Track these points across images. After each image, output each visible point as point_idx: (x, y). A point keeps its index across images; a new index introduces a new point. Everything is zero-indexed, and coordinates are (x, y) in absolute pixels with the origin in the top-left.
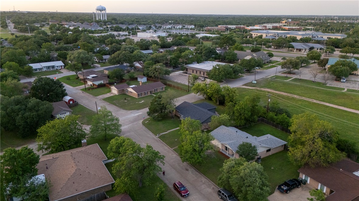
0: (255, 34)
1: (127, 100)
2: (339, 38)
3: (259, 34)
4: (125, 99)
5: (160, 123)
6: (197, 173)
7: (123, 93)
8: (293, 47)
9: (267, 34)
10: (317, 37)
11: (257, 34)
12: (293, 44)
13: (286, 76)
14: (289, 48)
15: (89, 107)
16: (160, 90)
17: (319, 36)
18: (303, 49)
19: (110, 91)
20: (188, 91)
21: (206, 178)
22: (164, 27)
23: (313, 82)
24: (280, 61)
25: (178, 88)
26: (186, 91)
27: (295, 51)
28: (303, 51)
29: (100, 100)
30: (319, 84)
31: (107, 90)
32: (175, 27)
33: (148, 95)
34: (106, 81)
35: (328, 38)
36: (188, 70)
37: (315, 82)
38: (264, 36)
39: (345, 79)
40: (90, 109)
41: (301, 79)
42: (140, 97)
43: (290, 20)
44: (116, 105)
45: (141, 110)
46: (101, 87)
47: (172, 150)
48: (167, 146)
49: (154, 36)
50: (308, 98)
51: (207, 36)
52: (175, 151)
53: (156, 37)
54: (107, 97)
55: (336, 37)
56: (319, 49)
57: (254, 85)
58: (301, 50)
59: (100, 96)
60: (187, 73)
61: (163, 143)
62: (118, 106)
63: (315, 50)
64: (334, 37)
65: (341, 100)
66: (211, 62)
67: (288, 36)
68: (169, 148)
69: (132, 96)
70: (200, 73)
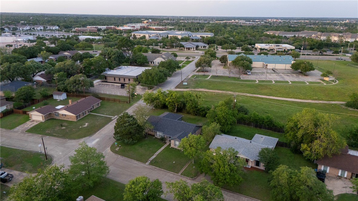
0: (138, 34)
1: (64, 126)
2: (209, 36)
3: (142, 35)
4: (62, 126)
5: (137, 147)
6: (232, 194)
7: (51, 118)
8: (183, 47)
9: (150, 35)
10: (192, 36)
11: (139, 34)
12: (183, 43)
13: (204, 74)
14: (180, 47)
15: (13, 146)
16: (97, 107)
17: (194, 35)
18: (191, 48)
19: (28, 118)
20: (129, 103)
21: (246, 197)
22: (21, 29)
23: (229, 77)
24: (184, 61)
25: (114, 100)
26: (127, 102)
27: (185, 50)
28: (192, 50)
29: (22, 132)
30: (234, 78)
31: (22, 117)
32: (35, 29)
33: (86, 115)
34: (10, 106)
35: (201, 36)
36: (108, 78)
37: (230, 77)
38: (147, 36)
39: (250, 72)
40: (21, 149)
41: (217, 76)
42: (79, 119)
43: (150, 20)
44: (55, 136)
45: (94, 136)
46: (8, 115)
47: (180, 176)
48: (169, 172)
49: (19, 40)
50: (241, 92)
51: (90, 38)
52: (184, 175)
53: (22, 41)
54: (30, 127)
55: (207, 36)
56: (203, 47)
57: (186, 87)
58: (190, 49)
59: (17, 128)
60: (107, 82)
61: (161, 170)
62: (58, 137)
63: (200, 48)
64: (205, 36)
65: (265, 91)
66: (126, 67)
67: (169, 36)
68: (174, 174)
69: (66, 120)
70: (124, 80)
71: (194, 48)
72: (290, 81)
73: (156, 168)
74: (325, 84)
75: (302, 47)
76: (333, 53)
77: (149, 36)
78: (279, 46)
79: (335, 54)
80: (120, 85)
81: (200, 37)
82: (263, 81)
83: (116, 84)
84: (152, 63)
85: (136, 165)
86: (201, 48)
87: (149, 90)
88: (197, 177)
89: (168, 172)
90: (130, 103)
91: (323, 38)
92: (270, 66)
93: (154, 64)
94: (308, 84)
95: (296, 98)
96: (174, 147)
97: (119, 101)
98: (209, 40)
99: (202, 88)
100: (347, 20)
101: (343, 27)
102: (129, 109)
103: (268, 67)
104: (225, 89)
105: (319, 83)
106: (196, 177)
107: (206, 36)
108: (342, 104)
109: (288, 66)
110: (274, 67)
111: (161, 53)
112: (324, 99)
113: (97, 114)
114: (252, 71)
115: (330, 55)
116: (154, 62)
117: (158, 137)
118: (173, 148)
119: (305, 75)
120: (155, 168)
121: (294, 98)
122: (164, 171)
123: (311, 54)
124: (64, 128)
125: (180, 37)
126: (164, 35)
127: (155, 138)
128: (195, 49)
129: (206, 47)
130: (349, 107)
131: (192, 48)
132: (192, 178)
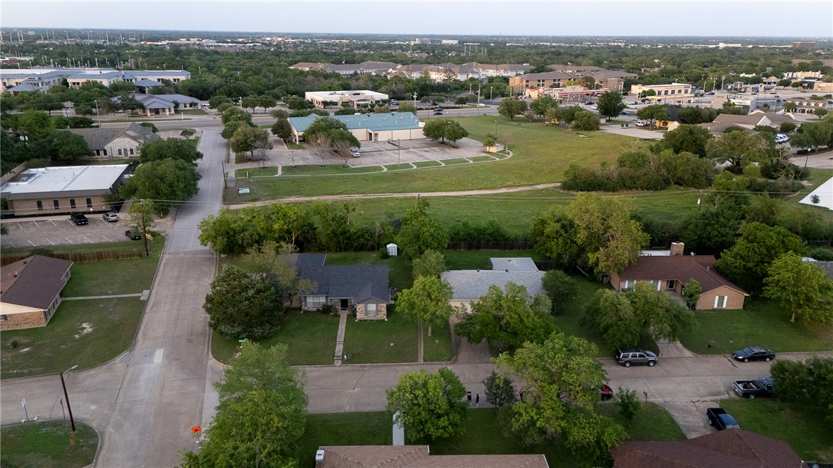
1: (25, 345)
4: (15, 345)
8: (141, 107)
9: (6, 81)
13: (260, 166)
16: (68, 279)
17: (139, 78)
18: (164, 109)
20: (146, 255)
23: (322, 166)
25: (100, 257)
26: (140, 255)
27: (148, 114)
30: (335, 168)
33: (58, 306)
35: (159, 80)
36: (15, 205)
37: (325, 166)
39: (357, 152)
41: (296, 166)
42: (49, 318)
45: (138, 347)
47: (424, 364)
48: (399, 365)
52: (432, 360)
55: (175, 77)
56: (188, 105)
58: (161, 111)
60: (12, 216)
61: (376, 366)
62: (31, 374)
63: (181, 107)
64: (171, 78)
65: (418, 184)
66: (43, 169)
67: (69, 80)
68: (411, 365)
69: (9, 329)
70: (73, 202)
71: (170, 109)
72: (441, 161)
73: (365, 366)
74: (498, 159)
75: (414, 95)
76: (456, 103)
77: (5, 84)
78: (359, 94)
79: (461, 105)
80: (69, 217)
81: (157, 81)
82: (395, 167)
83: (50, 219)
84: (102, 153)
85: (316, 374)
86: (185, 107)
87: (161, 218)
88: (457, 357)
89: (395, 365)
90: (148, 255)
91: (416, 75)
92: (383, 136)
93: (105, 154)
94: (471, 162)
95: (481, 189)
96: (366, 318)
97: (116, 257)
98: (192, 87)
99: (289, 195)
100: (417, 39)
101: (417, 53)
102: (161, 269)
103: (380, 139)
104: (344, 191)
105: (487, 158)
106: (455, 358)
107: (175, 80)
108: (556, 187)
109: (418, 133)
110: (390, 137)
111: (98, 127)
112: (522, 183)
113: (86, 298)
114: (362, 149)
115: (451, 108)
116: (105, 151)
117: (311, 309)
118: (366, 321)
119: (454, 147)
120: (361, 366)
121: (476, 189)
122: (388, 366)
123: (424, 107)
124: (27, 349)
125: (106, 83)
126: (51, 80)
127: (305, 312)
128: (173, 112)
129: (196, 104)
130: (568, 190)
131: (167, 110)
132: (449, 360)
